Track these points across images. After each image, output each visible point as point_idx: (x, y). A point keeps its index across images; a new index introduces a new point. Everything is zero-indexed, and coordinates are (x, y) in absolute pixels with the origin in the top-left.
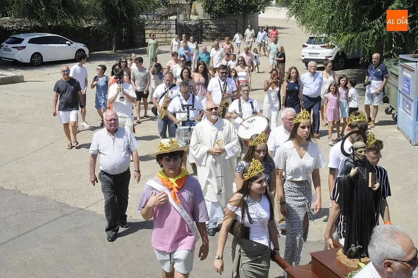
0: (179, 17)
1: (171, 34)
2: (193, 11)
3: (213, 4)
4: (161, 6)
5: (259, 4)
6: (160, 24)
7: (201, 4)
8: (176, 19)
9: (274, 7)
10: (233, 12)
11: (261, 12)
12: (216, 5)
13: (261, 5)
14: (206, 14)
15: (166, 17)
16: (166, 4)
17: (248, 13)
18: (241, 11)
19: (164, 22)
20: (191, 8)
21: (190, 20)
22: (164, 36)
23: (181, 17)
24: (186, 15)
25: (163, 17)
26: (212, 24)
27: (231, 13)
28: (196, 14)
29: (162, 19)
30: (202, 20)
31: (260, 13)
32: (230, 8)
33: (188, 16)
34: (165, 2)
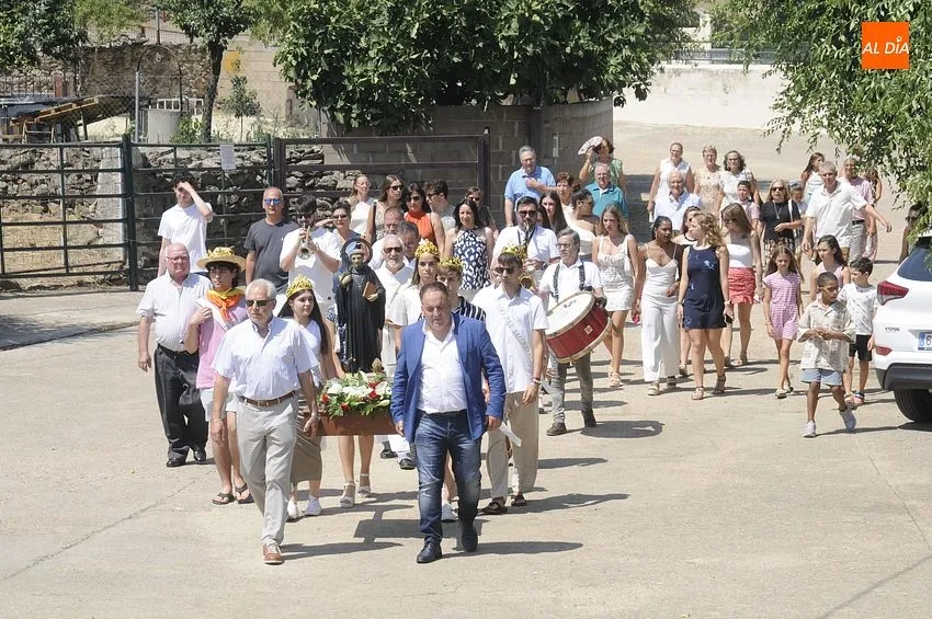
0: (143, 127)
1: (98, 223)
2: (225, 90)
3: (346, 45)
4: (33, 60)
5: (618, 48)
6: (27, 167)
7: (272, 52)
8: (127, 137)
9: (704, 65)
10: (464, 95)
11: (629, 93)
12: (362, 55)
13: (626, 52)
14: (308, 107)
15: (66, 124)
16: (65, 46)
17: (550, 103)
18: (509, 90)
19: (53, 157)
20: (217, 69)
21: (210, 143)
22: (53, 236)
23: (159, 126)
24: (184, 115)
25: (48, 122)
26: (342, 169)
27: (454, 98)
28: (244, 106)
29: (38, 139)
30: (281, 144)
31: (620, 102)
32: (445, 72)
33: (198, 118)
34: (63, 40)
